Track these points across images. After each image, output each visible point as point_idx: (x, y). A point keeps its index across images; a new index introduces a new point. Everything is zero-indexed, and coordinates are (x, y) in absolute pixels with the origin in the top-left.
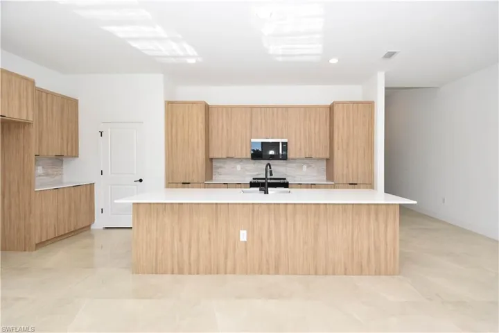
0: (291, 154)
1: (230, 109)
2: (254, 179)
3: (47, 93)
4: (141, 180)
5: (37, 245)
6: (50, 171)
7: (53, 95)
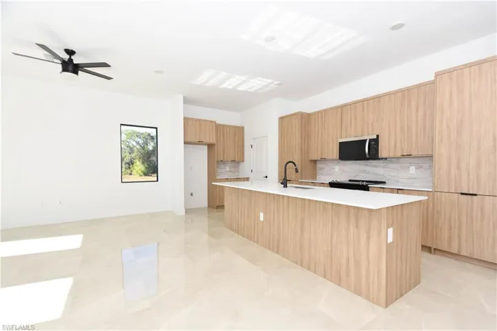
0: (383, 152)
1: (324, 112)
2: (350, 181)
3: (227, 126)
4: (266, 177)
5: (217, 206)
6: (232, 170)
7: (230, 126)
